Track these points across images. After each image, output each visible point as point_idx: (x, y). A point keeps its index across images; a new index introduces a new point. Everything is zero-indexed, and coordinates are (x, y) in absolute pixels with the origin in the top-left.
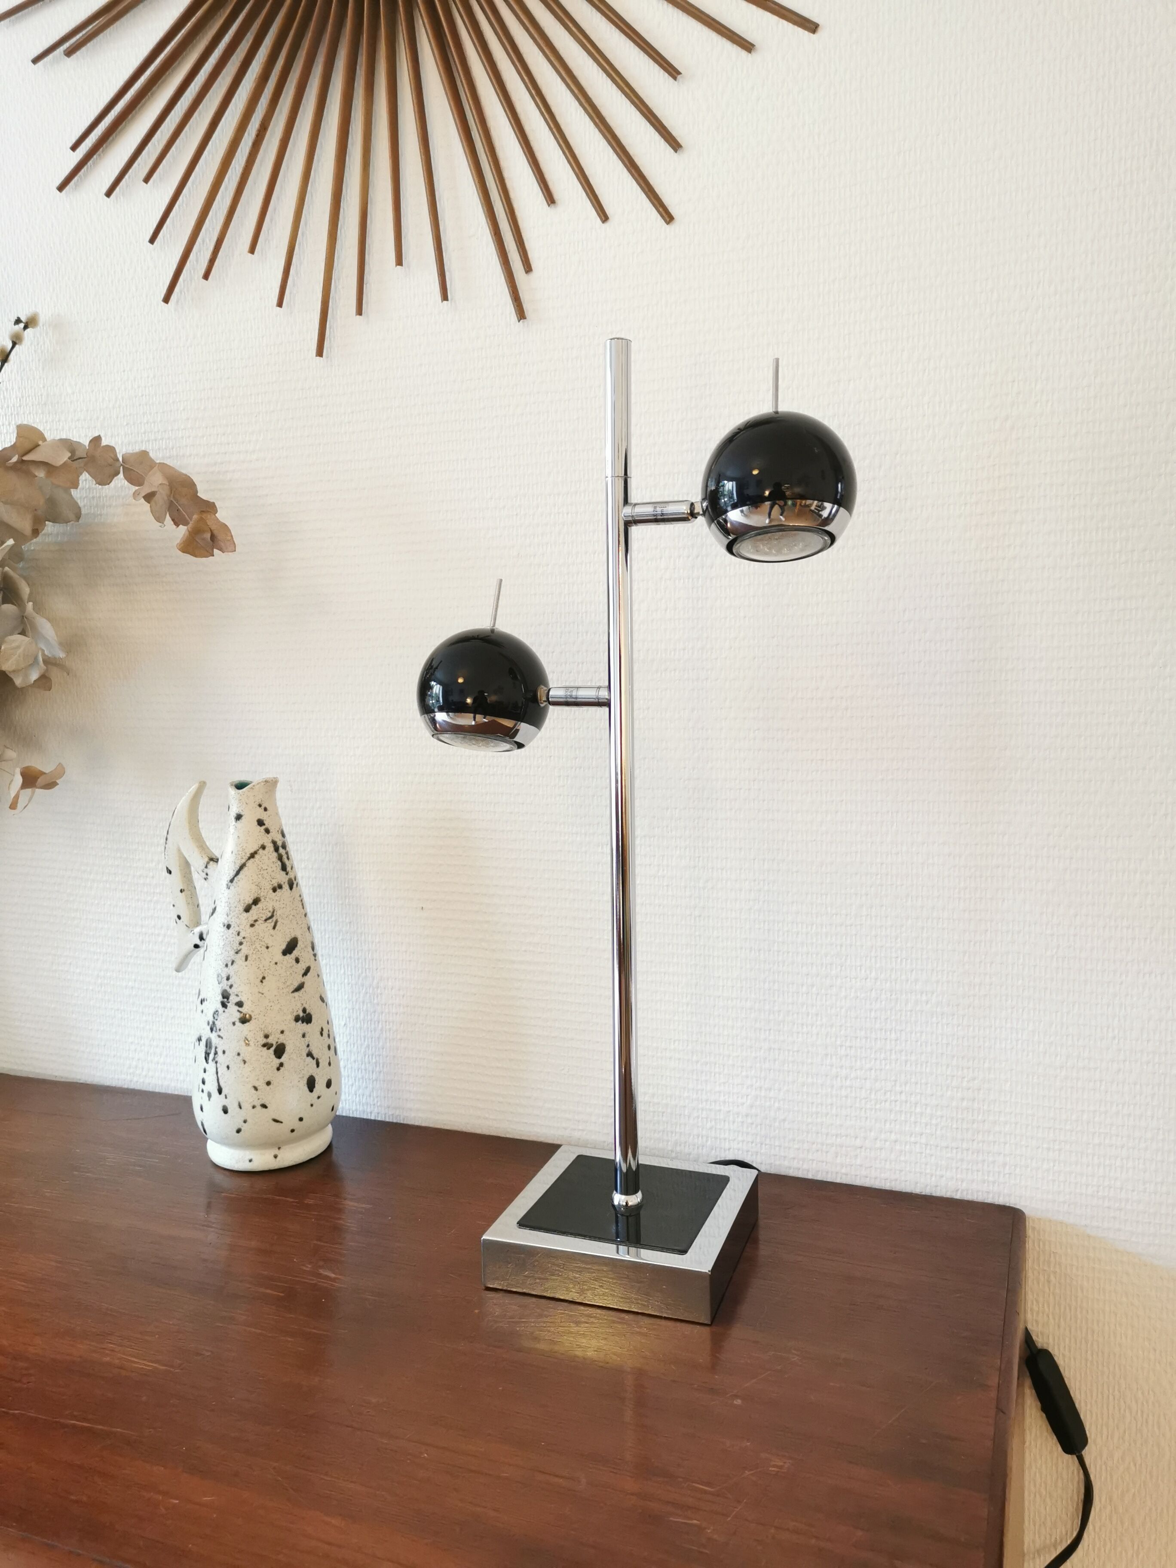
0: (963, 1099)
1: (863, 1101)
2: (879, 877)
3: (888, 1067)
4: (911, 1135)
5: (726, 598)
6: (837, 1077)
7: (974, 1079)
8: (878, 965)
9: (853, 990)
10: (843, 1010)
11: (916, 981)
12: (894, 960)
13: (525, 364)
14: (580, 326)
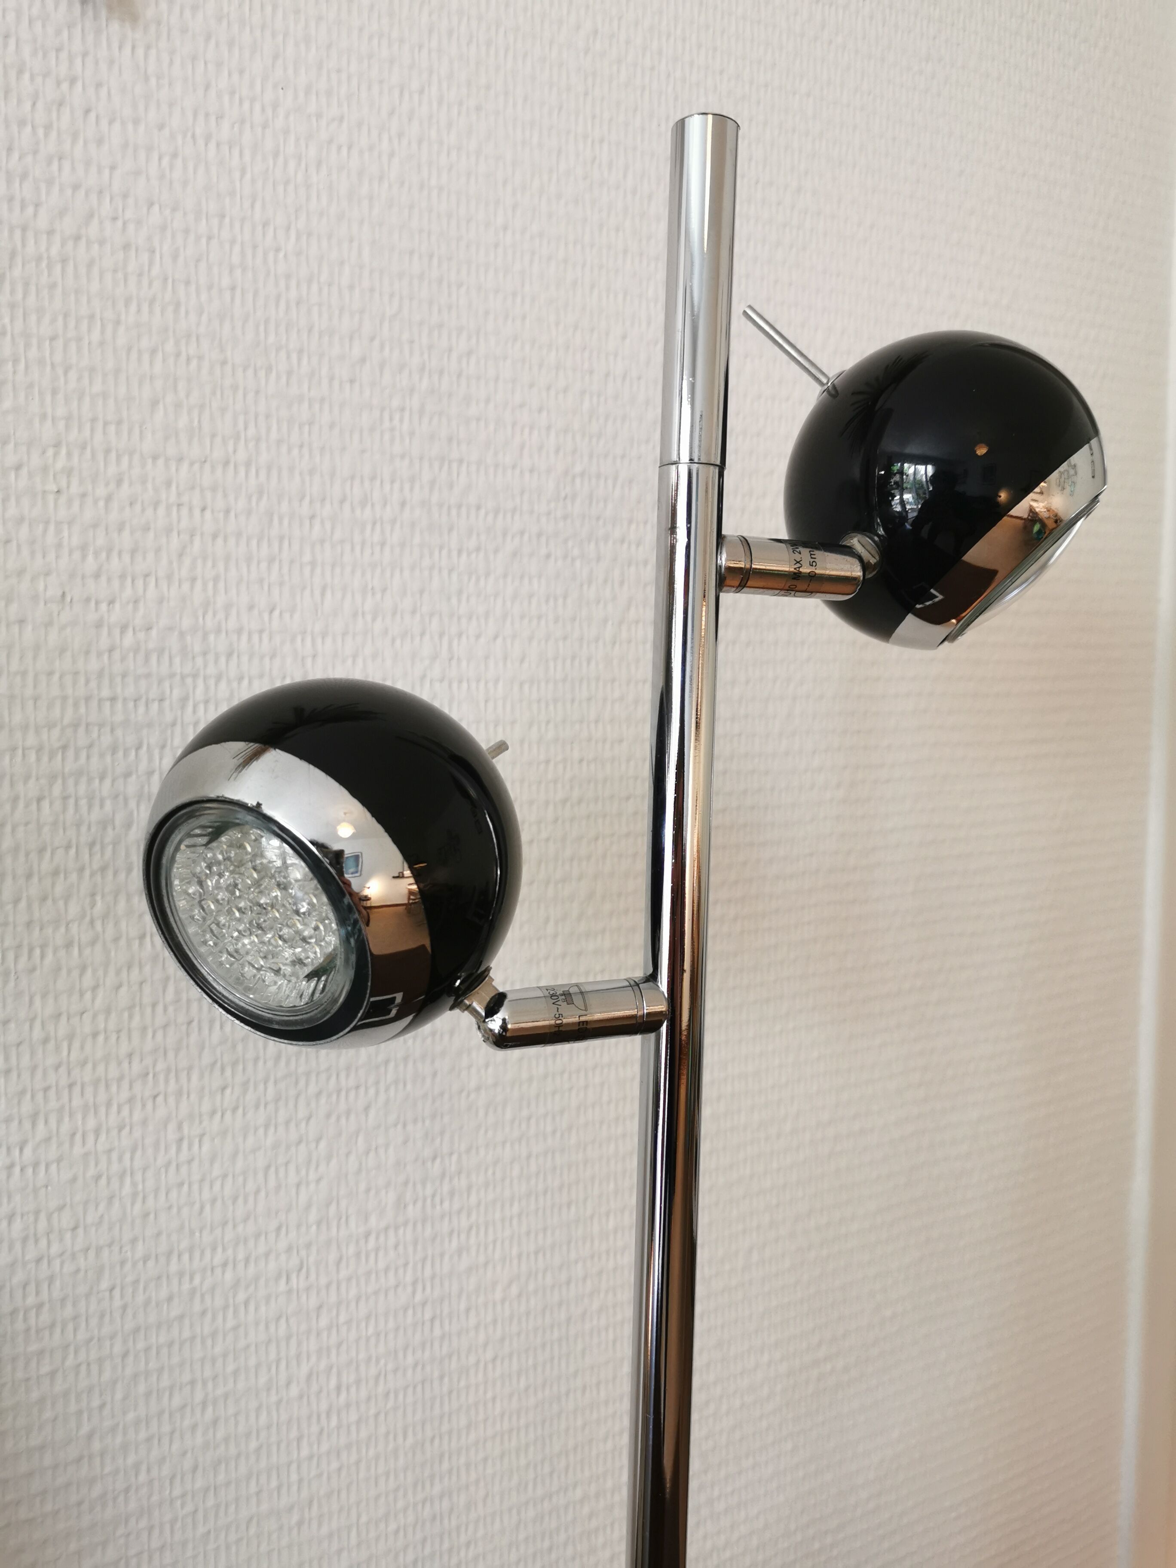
13: (87, 111)
14: (241, 72)
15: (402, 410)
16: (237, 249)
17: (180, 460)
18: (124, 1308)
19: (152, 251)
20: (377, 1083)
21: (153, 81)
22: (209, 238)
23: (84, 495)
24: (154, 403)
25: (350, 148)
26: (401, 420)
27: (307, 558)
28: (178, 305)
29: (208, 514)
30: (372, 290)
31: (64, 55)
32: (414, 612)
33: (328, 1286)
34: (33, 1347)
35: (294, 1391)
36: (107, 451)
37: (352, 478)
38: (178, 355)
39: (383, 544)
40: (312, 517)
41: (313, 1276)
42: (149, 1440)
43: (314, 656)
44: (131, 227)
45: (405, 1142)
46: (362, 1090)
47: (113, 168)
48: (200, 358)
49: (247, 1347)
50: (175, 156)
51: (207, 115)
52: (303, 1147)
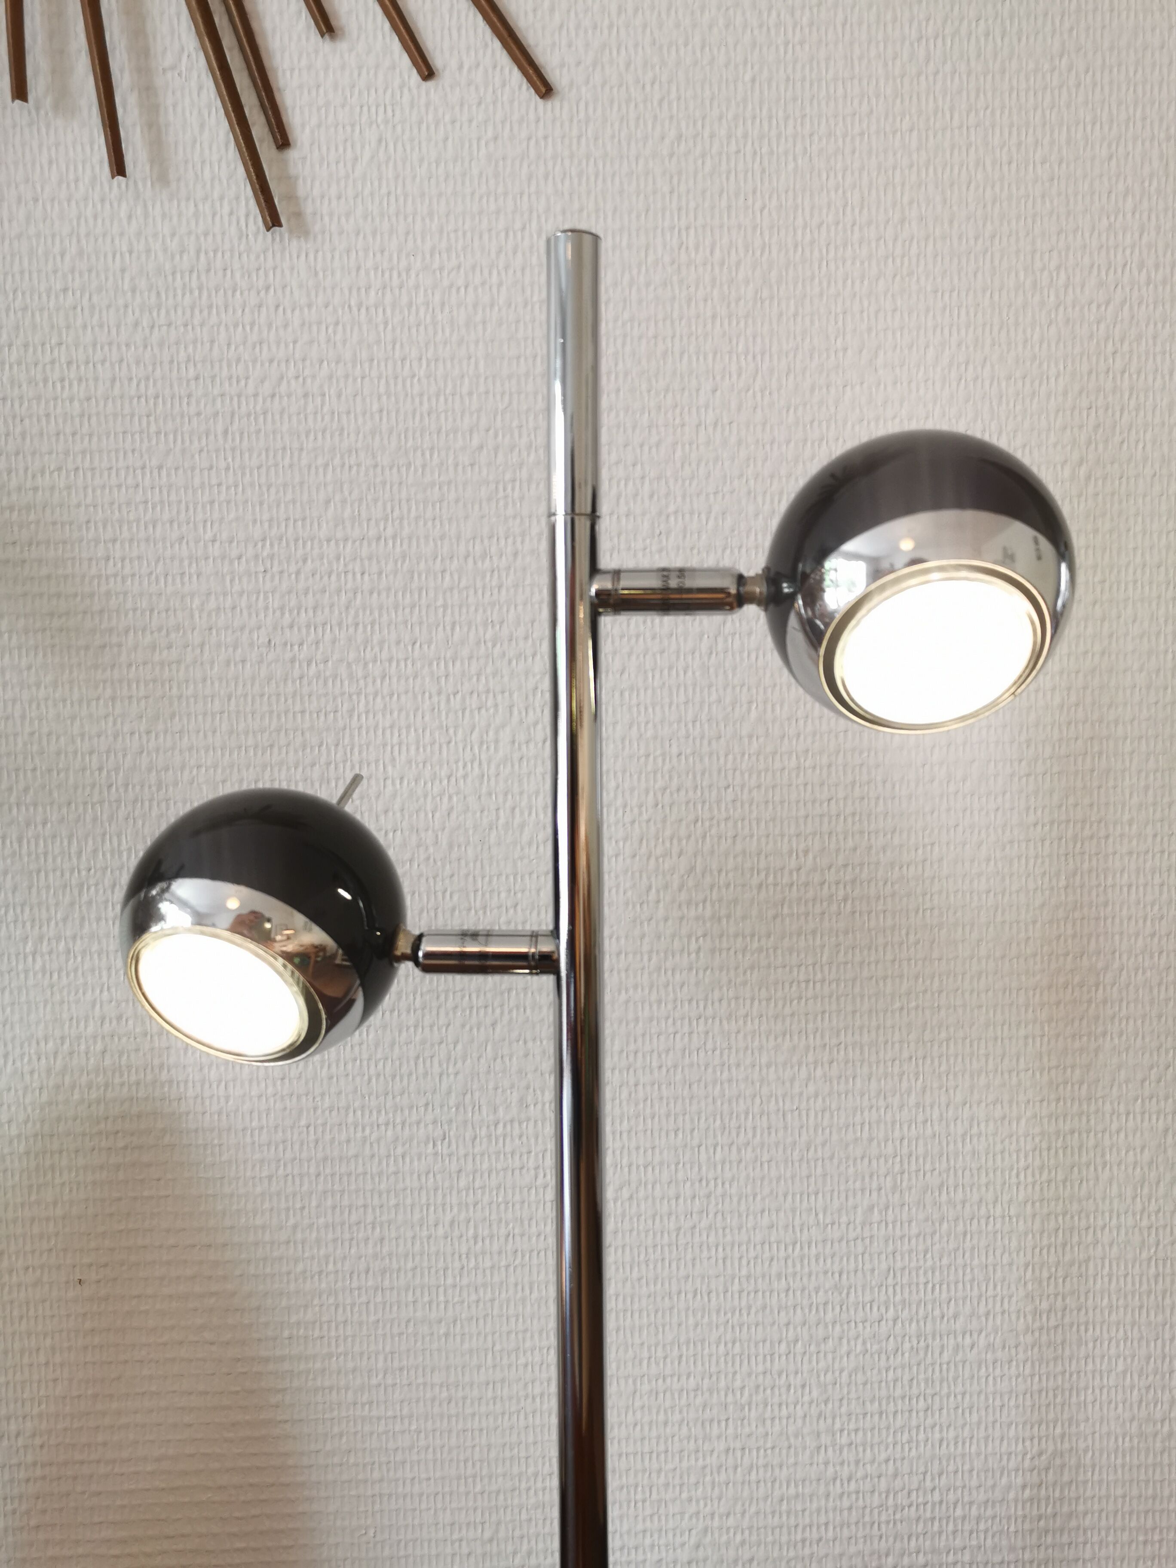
0: (1024, 1487)
1: (876, 1511)
2: (898, 1159)
3: (914, 1453)
4: (948, 1553)
5: (647, 723)
6: (835, 1479)
7: (1040, 1454)
8: (898, 1297)
9: (860, 1341)
10: (845, 1374)
11: (956, 1317)
12: (921, 1287)
13: (277, 307)
14: (382, 252)
15: (514, 481)
16: (383, 381)
17: (346, 540)
18: (317, 1142)
19: (324, 395)
20: (502, 1006)
21: (321, 274)
22: (363, 378)
23: (281, 572)
24: (328, 502)
25: (466, 287)
26: (513, 489)
27: (440, 602)
28: (342, 429)
29: (366, 576)
30: (487, 393)
31: (261, 272)
32: (526, 638)
33: (466, 1156)
34: (257, 1156)
35: (441, 1231)
36: (296, 540)
37: (474, 538)
38: (343, 465)
39: (500, 587)
40: (443, 572)
41: (454, 1146)
42: (335, 1240)
43: (447, 676)
44: (309, 381)
45: (526, 1055)
46: (490, 1009)
47: (295, 342)
48: (359, 465)
49: (405, 1189)
50: (337, 324)
51: (359, 289)
52: (443, 1045)
